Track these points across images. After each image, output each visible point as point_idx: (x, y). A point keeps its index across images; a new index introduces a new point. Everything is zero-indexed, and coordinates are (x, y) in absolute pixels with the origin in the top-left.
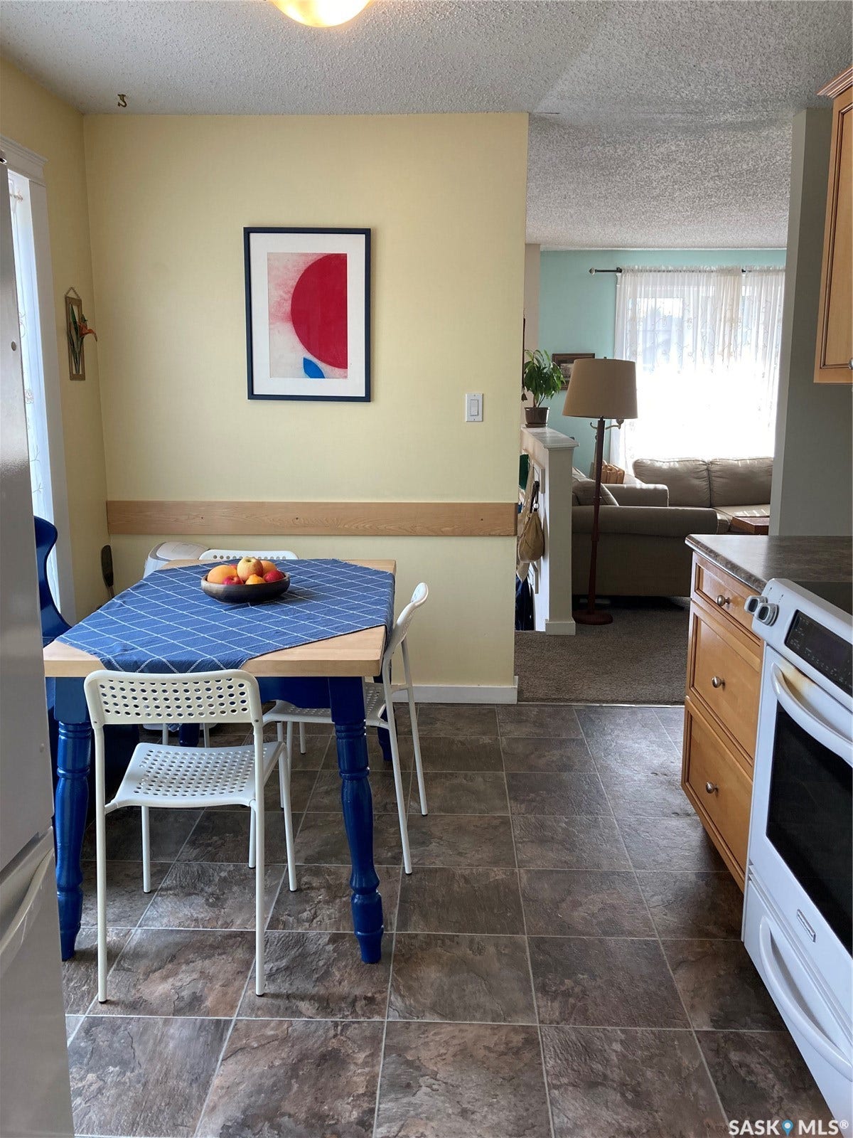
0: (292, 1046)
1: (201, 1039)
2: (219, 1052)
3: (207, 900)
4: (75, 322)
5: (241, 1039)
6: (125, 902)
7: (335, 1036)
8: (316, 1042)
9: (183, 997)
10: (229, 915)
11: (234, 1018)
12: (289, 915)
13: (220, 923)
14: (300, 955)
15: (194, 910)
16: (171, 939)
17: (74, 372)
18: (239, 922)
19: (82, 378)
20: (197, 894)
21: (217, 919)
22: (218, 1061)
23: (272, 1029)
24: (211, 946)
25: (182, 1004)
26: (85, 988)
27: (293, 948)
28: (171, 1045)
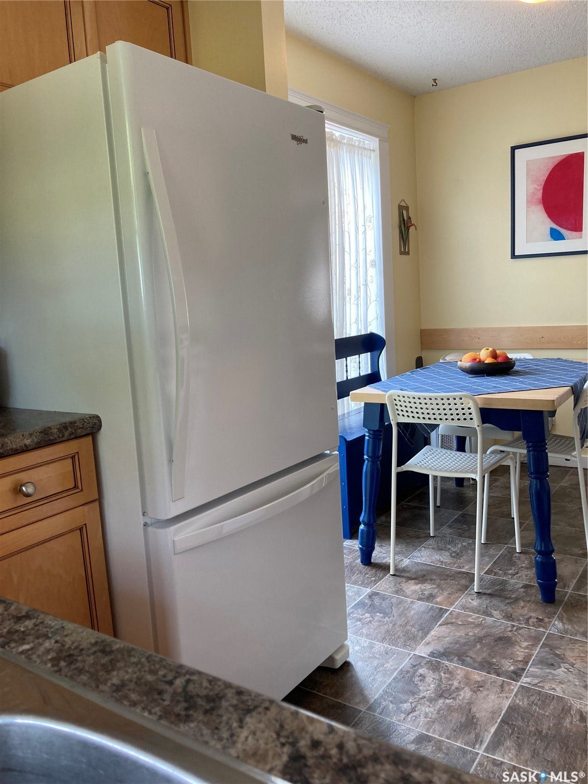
0: (482, 629)
1: (430, 613)
2: (438, 622)
3: (451, 554)
4: (404, 220)
5: (452, 619)
6: (404, 547)
7: (510, 631)
8: (498, 631)
9: (424, 594)
10: (462, 563)
11: (451, 609)
12: (500, 570)
13: (455, 566)
14: (500, 589)
15: (442, 557)
16: (424, 567)
17: (403, 250)
18: (467, 567)
19: (408, 253)
20: (446, 550)
21: (454, 564)
22: (436, 625)
23: (473, 619)
24: (447, 575)
25: (423, 597)
26: (373, 579)
27: (498, 585)
28: (412, 612)
